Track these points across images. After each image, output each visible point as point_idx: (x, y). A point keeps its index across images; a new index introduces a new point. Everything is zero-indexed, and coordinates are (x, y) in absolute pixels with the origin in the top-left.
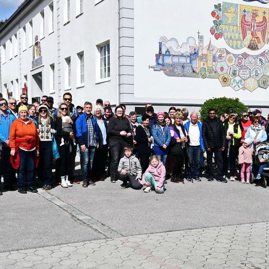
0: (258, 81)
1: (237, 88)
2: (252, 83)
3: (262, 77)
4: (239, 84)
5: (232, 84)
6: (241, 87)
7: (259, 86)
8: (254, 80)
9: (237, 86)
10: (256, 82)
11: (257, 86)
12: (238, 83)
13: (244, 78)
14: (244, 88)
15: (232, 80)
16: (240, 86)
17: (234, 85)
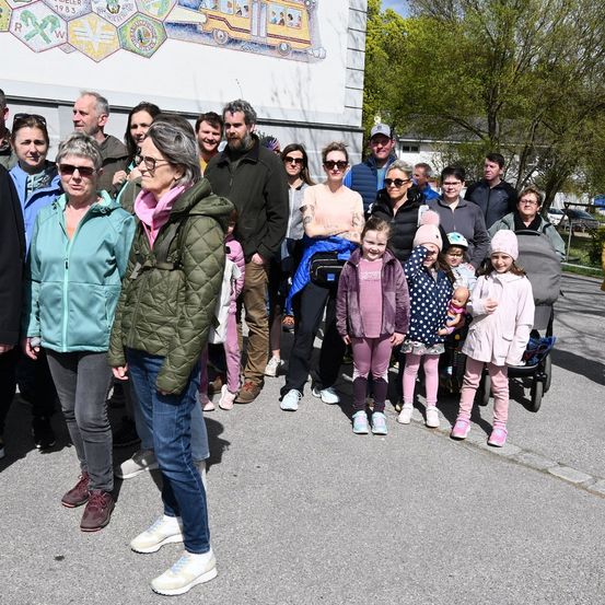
0: (120, 29)
1: (38, 41)
2: (94, 31)
3: (133, 17)
4: (47, 31)
5: (19, 26)
6: (55, 40)
7: (124, 47)
8: (104, 23)
9: (39, 37)
10: (113, 32)
11: (117, 44)
12: (43, 26)
13: (64, 11)
14: (67, 46)
15: (17, 14)
16: (52, 36)
17: (26, 30)
